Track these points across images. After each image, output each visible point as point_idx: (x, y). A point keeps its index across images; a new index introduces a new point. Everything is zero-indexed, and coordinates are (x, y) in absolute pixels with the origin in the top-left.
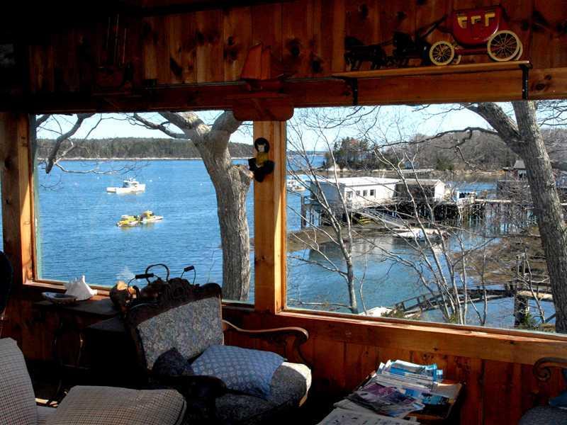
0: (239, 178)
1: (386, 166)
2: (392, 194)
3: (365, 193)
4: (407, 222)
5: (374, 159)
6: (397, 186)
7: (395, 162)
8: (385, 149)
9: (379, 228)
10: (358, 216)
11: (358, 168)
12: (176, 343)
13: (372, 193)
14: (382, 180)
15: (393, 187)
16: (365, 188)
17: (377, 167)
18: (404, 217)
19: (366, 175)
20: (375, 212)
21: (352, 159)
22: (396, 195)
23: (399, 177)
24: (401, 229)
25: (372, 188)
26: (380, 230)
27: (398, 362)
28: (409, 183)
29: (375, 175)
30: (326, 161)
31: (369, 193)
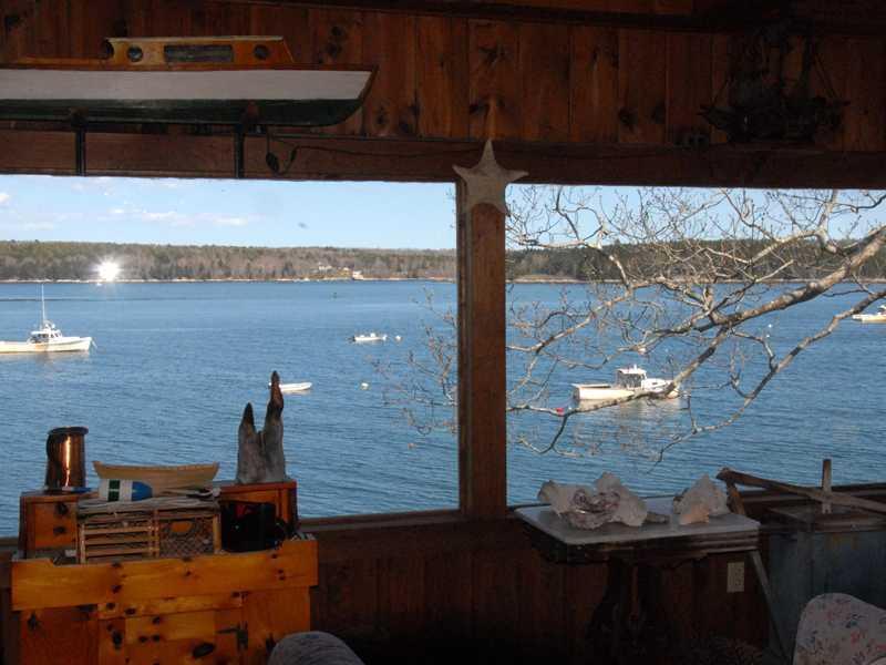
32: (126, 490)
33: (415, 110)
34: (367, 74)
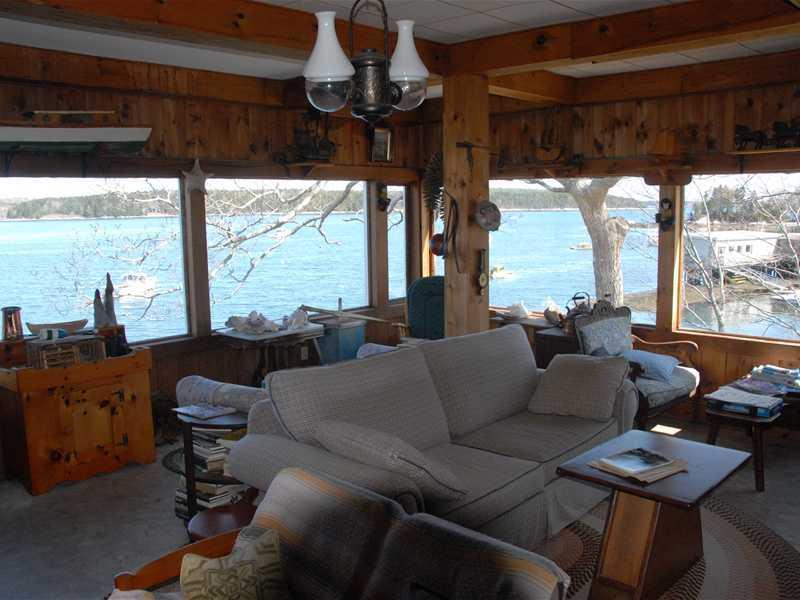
0: (616, 230)
1: (766, 219)
2: (773, 249)
3: (739, 248)
4: (790, 282)
5: (751, 210)
6: (779, 242)
7: (776, 214)
8: (766, 200)
9: (755, 288)
10: (730, 274)
11: (732, 220)
12: (603, 344)
13: (748, 248)
14: (763, 234)
15: (774, 242)
16: (739, 244)
17: (755, 220)
18: (786, 276)
19: (742, 229)
20: (751, 271)
21: (725, 210)
22: (777, 251)
23: (781, 231)
24: (781, 291)
25: (748, 243)
26: (757, 291)
27: (768, 366)
28: (794, 238)
29: (753, 228)
30: (693, 213)
31: (744, 248)
32: (55, 335)
33: (163, 144)
34: (150, 129)
